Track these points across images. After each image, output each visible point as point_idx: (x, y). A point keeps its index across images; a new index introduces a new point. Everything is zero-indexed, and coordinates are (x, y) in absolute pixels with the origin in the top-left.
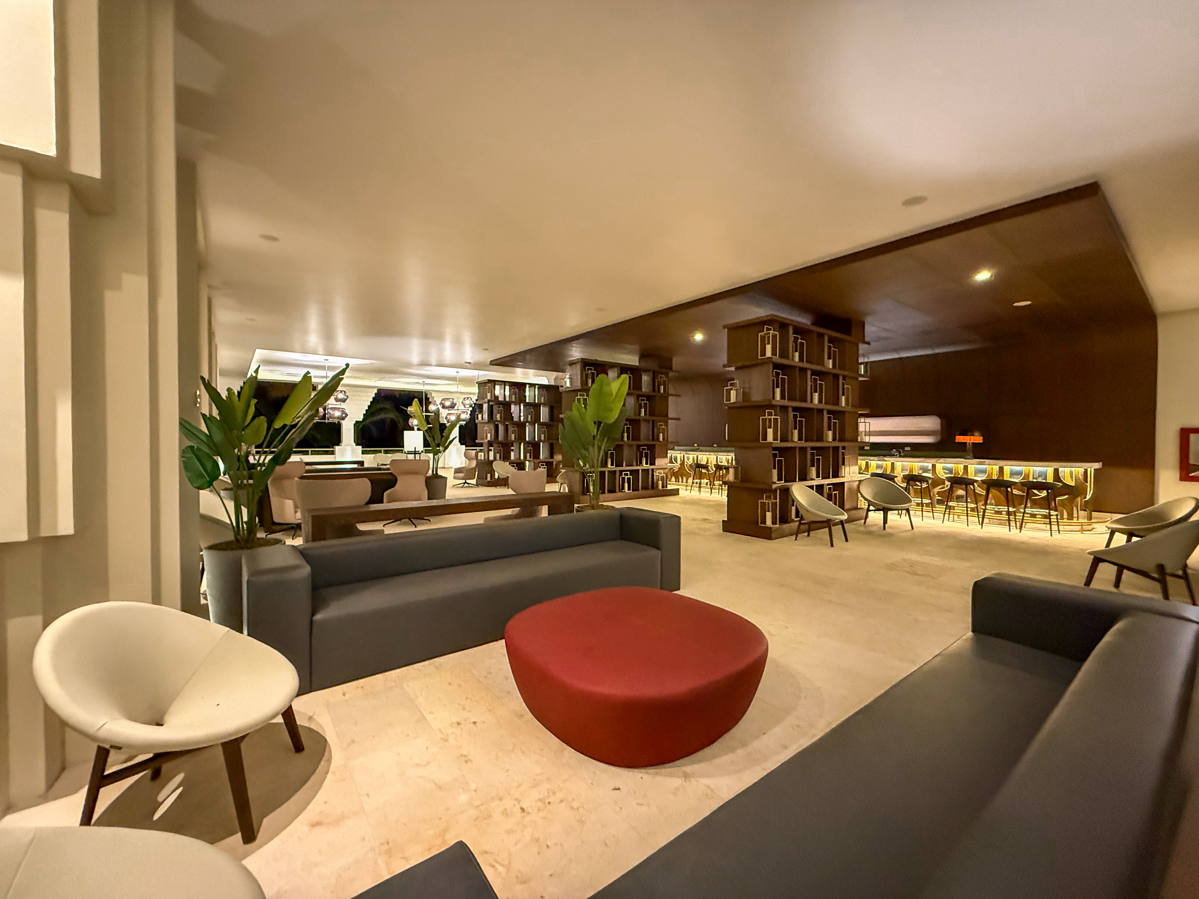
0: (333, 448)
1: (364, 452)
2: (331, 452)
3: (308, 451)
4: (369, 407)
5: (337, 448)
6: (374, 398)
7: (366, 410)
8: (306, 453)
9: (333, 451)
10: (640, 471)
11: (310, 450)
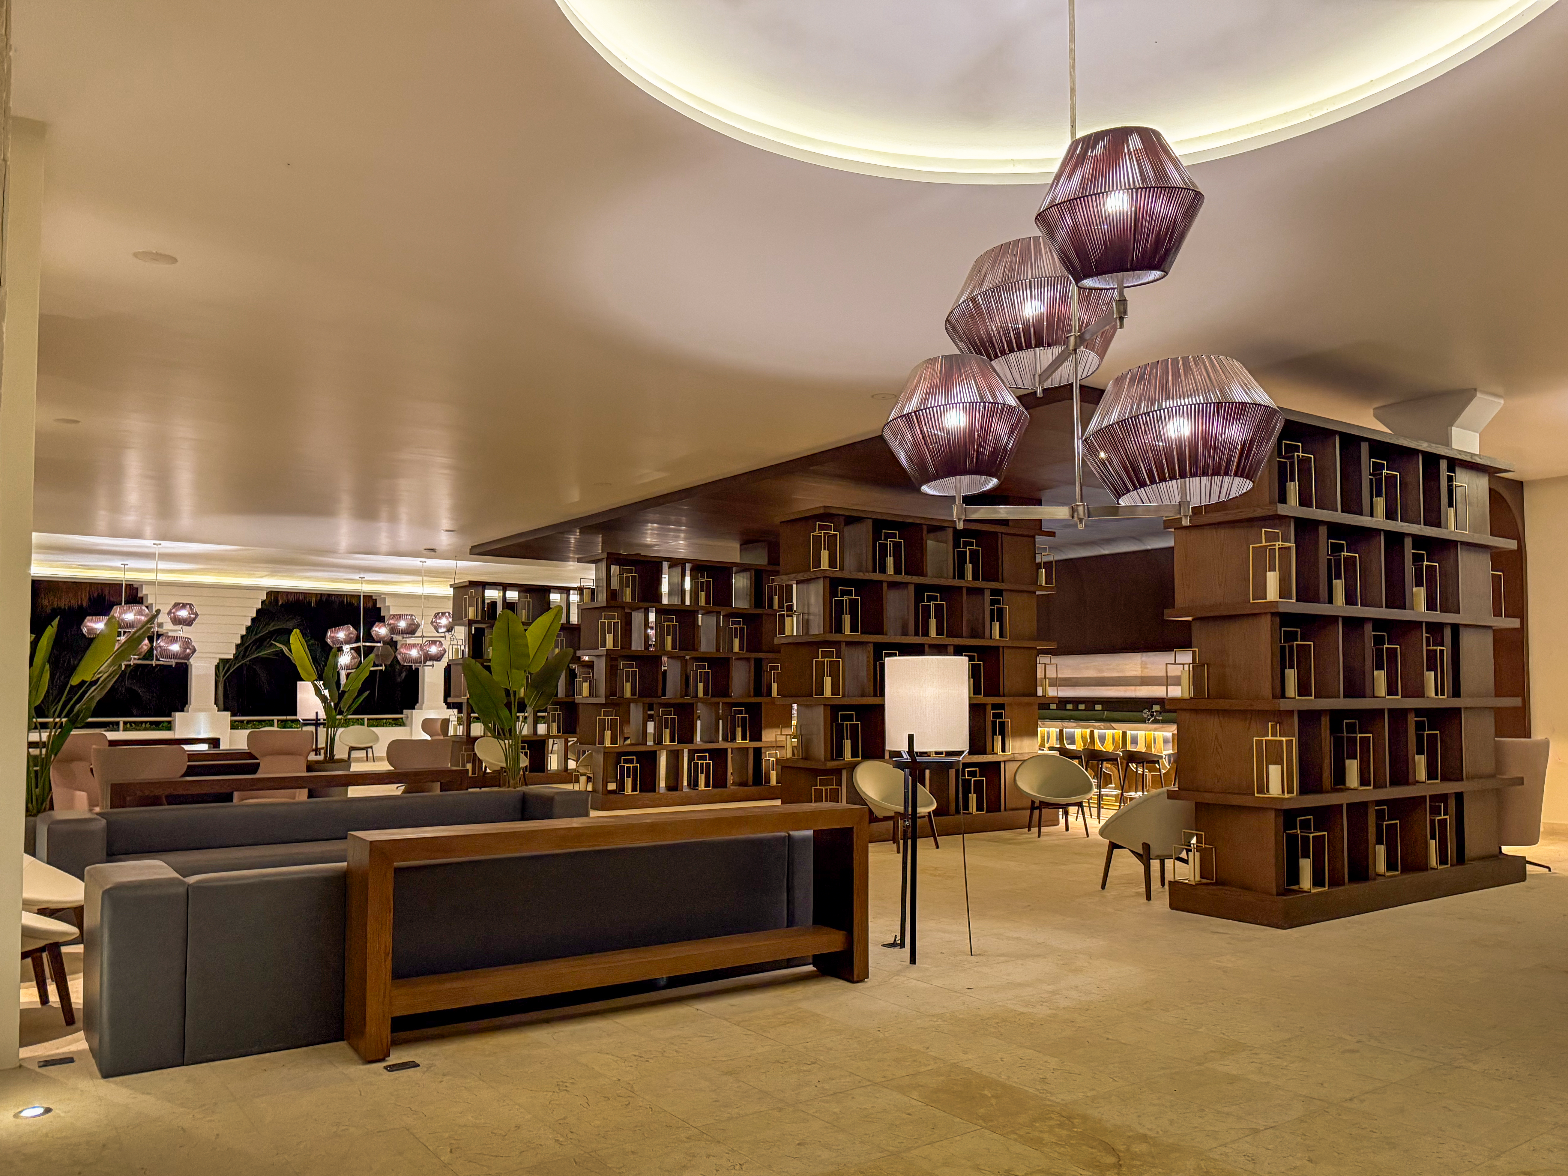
0: (170, 716)
1: (234, 726)
2: (165, 724)
3: (118, 723)
4: (248, 629)
5: (178, 715)
6: (258, 611)
7: (242, 637)
8: (114, 727)
9: (169, 722)
10: (729, 751)
11: (121, 720)
